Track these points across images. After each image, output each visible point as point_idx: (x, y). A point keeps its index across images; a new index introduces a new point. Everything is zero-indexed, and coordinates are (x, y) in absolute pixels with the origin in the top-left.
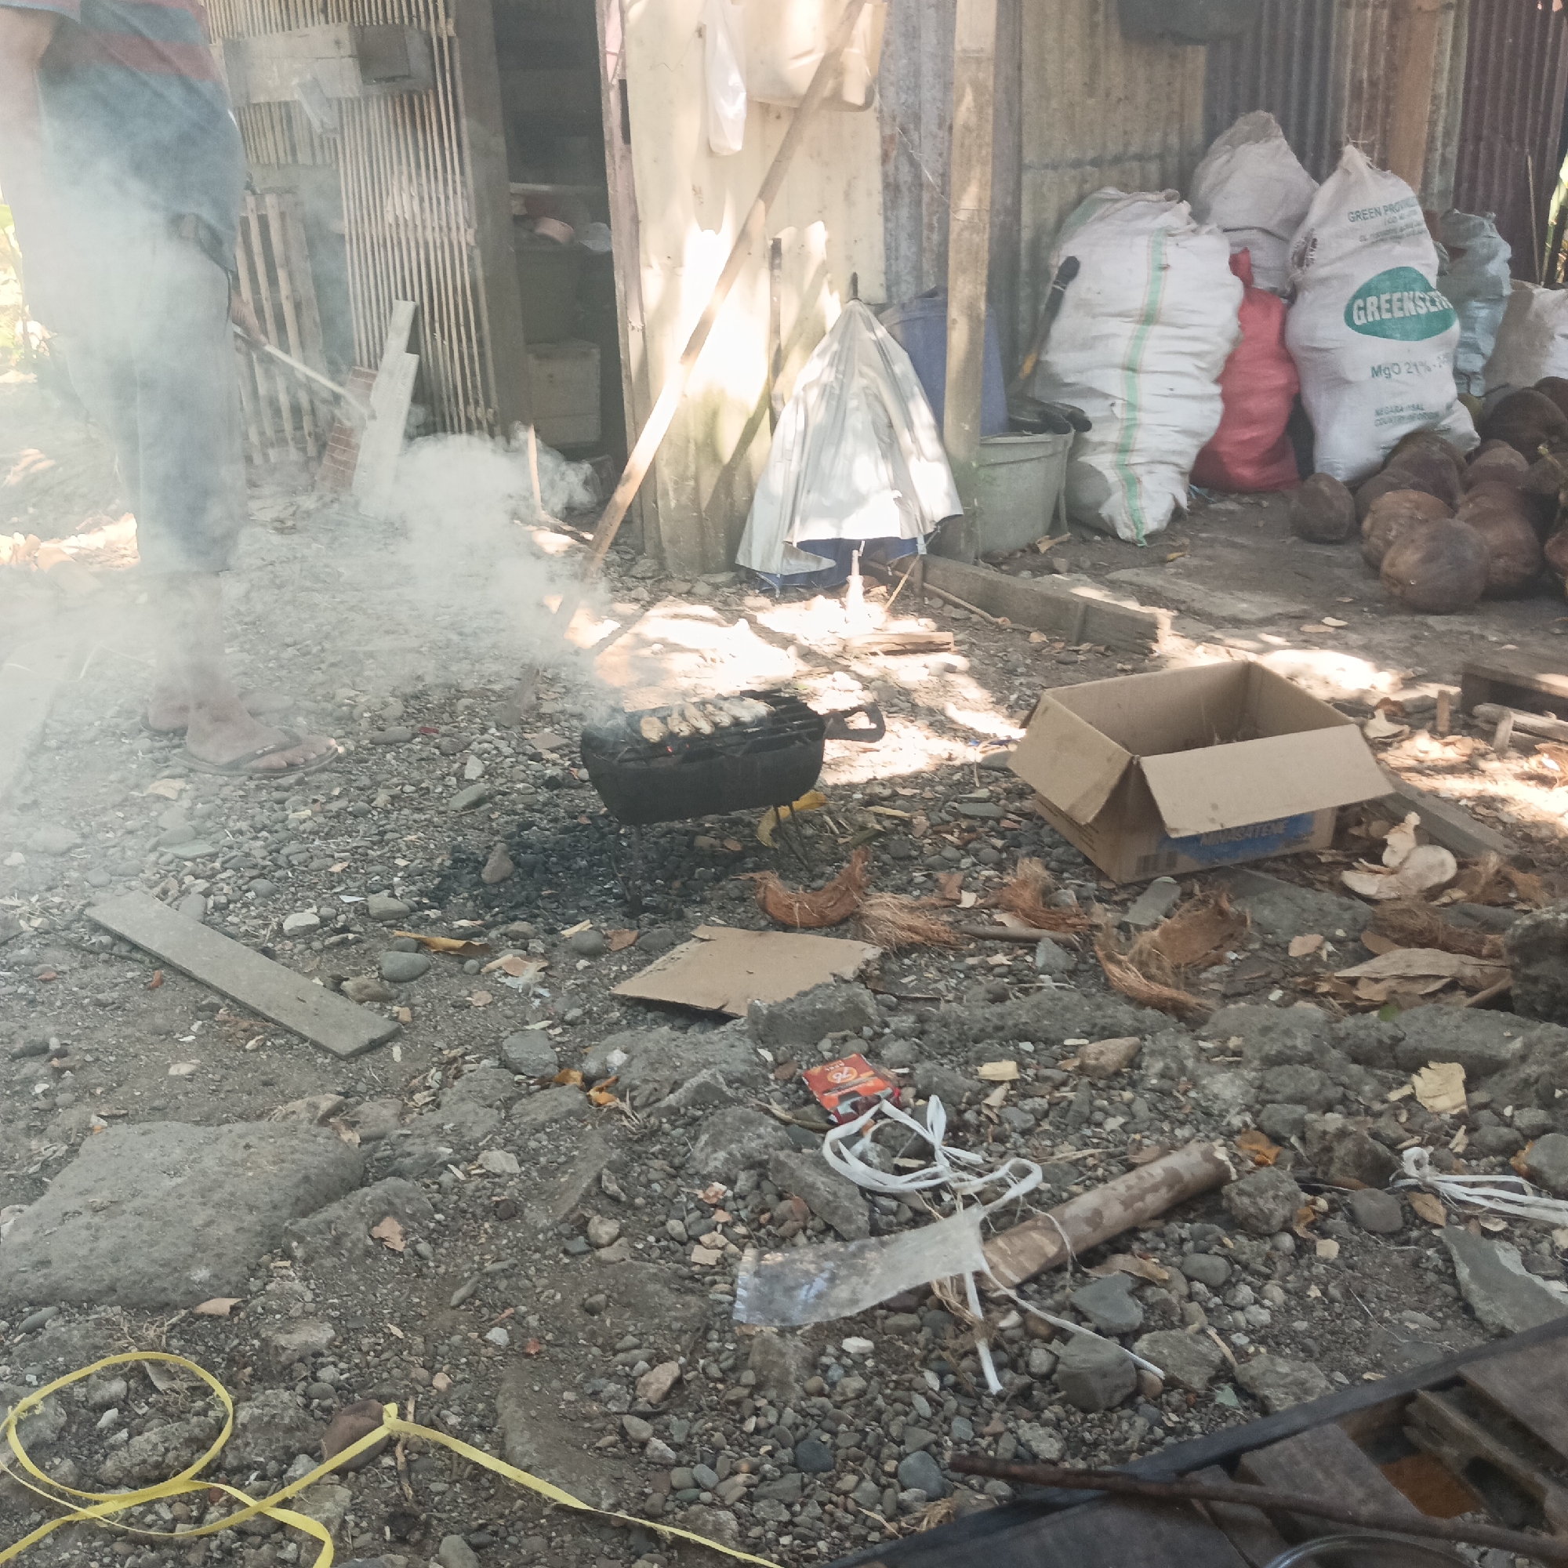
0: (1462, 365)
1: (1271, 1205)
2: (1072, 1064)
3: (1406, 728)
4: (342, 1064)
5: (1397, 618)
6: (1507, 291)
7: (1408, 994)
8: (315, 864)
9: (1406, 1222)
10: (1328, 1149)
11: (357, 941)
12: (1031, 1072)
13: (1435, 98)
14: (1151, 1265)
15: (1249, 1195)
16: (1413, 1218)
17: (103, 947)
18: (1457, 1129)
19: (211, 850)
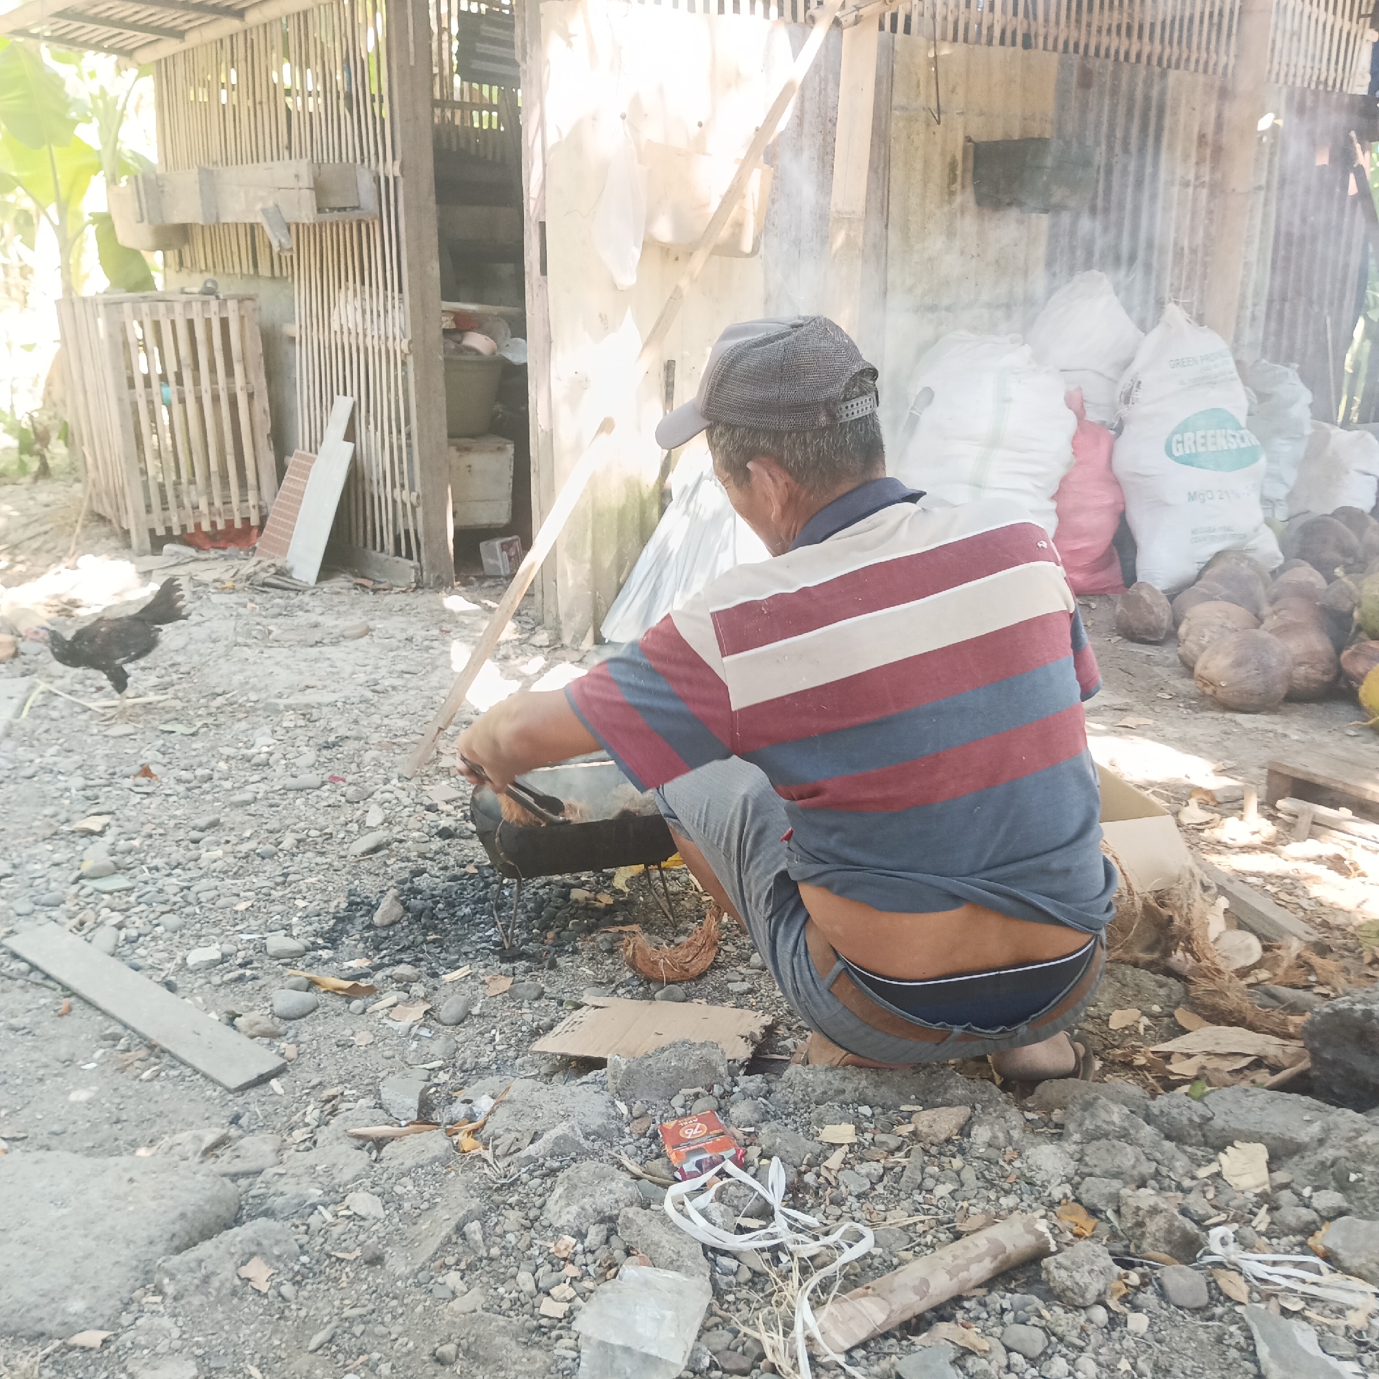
0: (1269, 493)
1: (1087, 1279)
2: (906, 1129)
3: (1217, 816)
4: (230, 1097)
5: (1210, 714)
6: (1308, 431)
7: (1216, 1070)
8: (221, 902)
9: (1211, 1298)
10: (1140, 1224)
11: (255, 978)
12: (868, 1136)
13: (1247, 265)
14: (972, 1337)
15: (1066, 1269)
16: (1217, 1295)
17: (22, 974)
18: (1259, 1207)
19: (128, 884)
